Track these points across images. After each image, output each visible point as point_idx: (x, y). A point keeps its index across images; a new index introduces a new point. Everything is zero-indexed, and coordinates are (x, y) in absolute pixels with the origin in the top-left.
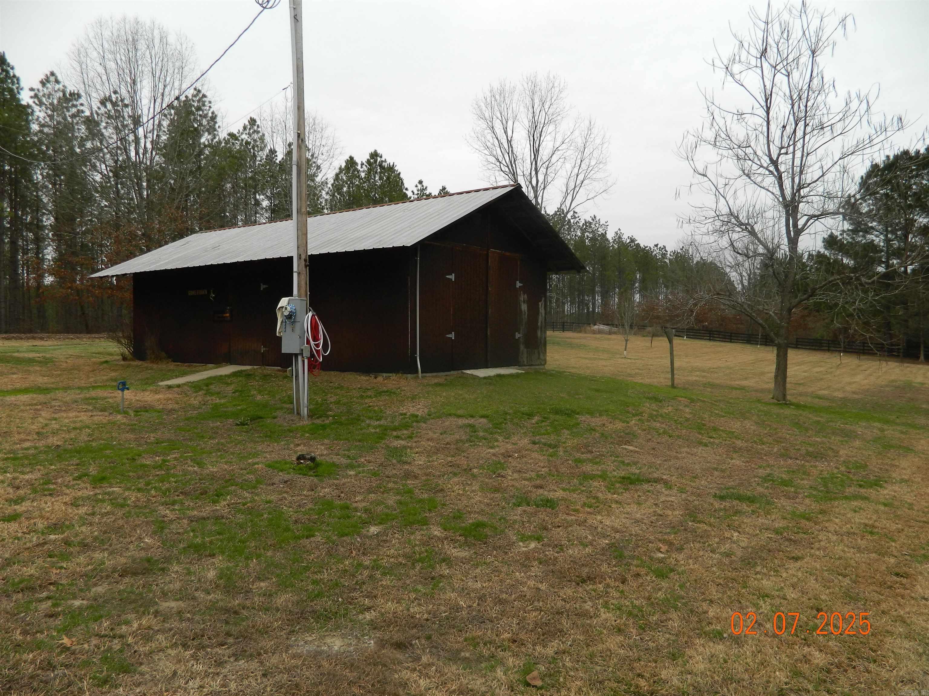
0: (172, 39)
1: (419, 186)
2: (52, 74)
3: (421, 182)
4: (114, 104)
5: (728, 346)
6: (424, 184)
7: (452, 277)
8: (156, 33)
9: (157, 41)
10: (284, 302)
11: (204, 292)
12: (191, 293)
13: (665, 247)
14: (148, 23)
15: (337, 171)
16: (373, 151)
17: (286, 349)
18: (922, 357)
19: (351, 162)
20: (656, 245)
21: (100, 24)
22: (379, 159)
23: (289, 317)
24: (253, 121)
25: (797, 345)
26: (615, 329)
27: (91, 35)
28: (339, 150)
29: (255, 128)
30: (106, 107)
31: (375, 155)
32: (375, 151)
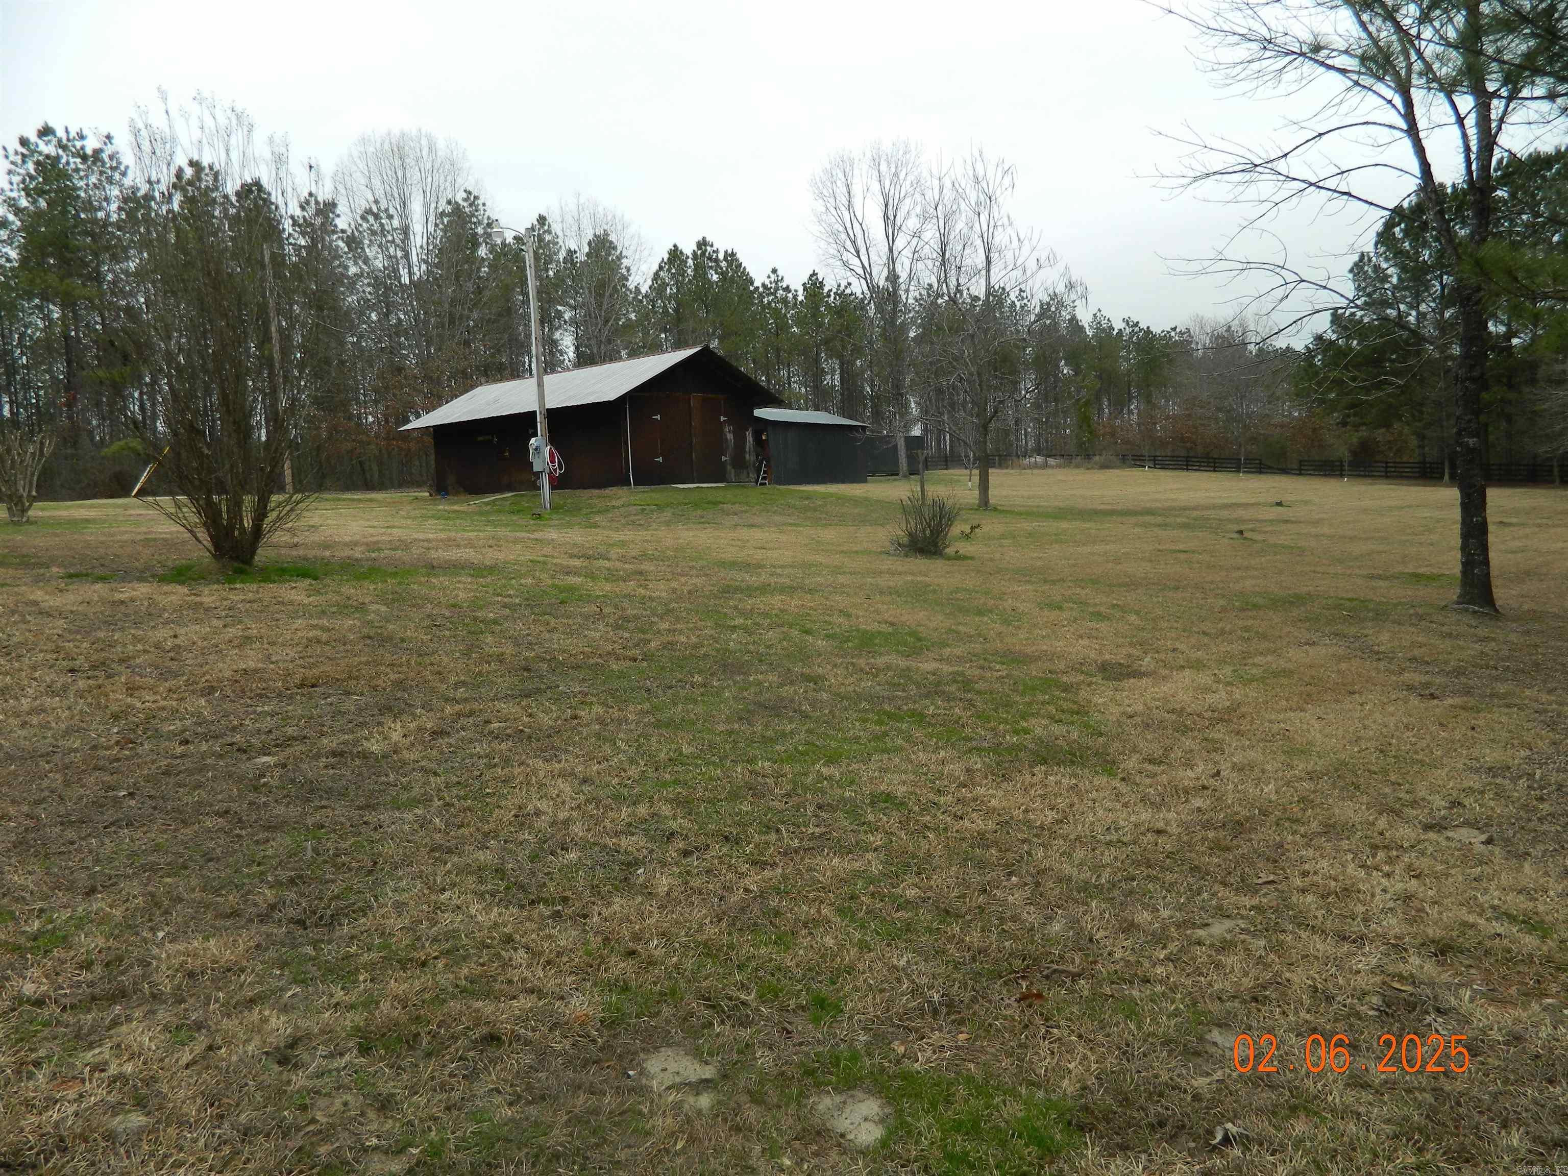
0: (441, 145)
1: (773, 277)
2: (311, 194)
3: (774, 271)
4: (377, 217)
5: (1137, 473)
6: (780, 273)
7: (658, 417)
8: (424, 142)
9: (425, 152)
10: (533, 440)
11: (488, 437)
12: (480, 439)
13: (1188, 330)
14: (414, 132)
15: (655, 267)
16: (701, 239)
17: (536, 469)
18: (1446, 477)
19: (675, 254)
20: (1174, 329)
21: (364, 141)
22: (709, 248)
23: (536, 449)
24: (542, 220)
25: (1300, 470)
26: (1051, 461)
27: (355, 154)
28: (646, 253)
29: (546, 228)
30: (368, 221)
31: (703, 244)
32: (704, 238)
